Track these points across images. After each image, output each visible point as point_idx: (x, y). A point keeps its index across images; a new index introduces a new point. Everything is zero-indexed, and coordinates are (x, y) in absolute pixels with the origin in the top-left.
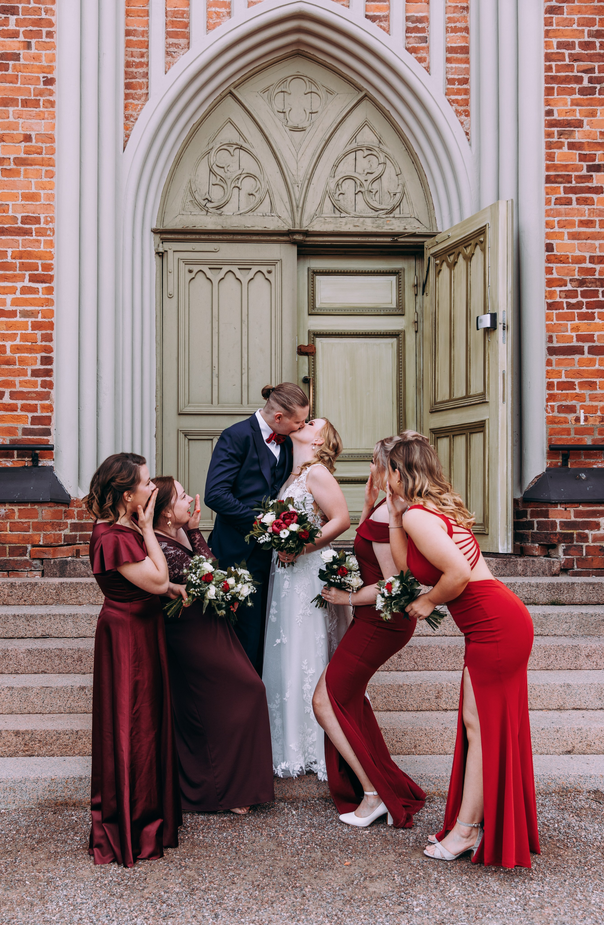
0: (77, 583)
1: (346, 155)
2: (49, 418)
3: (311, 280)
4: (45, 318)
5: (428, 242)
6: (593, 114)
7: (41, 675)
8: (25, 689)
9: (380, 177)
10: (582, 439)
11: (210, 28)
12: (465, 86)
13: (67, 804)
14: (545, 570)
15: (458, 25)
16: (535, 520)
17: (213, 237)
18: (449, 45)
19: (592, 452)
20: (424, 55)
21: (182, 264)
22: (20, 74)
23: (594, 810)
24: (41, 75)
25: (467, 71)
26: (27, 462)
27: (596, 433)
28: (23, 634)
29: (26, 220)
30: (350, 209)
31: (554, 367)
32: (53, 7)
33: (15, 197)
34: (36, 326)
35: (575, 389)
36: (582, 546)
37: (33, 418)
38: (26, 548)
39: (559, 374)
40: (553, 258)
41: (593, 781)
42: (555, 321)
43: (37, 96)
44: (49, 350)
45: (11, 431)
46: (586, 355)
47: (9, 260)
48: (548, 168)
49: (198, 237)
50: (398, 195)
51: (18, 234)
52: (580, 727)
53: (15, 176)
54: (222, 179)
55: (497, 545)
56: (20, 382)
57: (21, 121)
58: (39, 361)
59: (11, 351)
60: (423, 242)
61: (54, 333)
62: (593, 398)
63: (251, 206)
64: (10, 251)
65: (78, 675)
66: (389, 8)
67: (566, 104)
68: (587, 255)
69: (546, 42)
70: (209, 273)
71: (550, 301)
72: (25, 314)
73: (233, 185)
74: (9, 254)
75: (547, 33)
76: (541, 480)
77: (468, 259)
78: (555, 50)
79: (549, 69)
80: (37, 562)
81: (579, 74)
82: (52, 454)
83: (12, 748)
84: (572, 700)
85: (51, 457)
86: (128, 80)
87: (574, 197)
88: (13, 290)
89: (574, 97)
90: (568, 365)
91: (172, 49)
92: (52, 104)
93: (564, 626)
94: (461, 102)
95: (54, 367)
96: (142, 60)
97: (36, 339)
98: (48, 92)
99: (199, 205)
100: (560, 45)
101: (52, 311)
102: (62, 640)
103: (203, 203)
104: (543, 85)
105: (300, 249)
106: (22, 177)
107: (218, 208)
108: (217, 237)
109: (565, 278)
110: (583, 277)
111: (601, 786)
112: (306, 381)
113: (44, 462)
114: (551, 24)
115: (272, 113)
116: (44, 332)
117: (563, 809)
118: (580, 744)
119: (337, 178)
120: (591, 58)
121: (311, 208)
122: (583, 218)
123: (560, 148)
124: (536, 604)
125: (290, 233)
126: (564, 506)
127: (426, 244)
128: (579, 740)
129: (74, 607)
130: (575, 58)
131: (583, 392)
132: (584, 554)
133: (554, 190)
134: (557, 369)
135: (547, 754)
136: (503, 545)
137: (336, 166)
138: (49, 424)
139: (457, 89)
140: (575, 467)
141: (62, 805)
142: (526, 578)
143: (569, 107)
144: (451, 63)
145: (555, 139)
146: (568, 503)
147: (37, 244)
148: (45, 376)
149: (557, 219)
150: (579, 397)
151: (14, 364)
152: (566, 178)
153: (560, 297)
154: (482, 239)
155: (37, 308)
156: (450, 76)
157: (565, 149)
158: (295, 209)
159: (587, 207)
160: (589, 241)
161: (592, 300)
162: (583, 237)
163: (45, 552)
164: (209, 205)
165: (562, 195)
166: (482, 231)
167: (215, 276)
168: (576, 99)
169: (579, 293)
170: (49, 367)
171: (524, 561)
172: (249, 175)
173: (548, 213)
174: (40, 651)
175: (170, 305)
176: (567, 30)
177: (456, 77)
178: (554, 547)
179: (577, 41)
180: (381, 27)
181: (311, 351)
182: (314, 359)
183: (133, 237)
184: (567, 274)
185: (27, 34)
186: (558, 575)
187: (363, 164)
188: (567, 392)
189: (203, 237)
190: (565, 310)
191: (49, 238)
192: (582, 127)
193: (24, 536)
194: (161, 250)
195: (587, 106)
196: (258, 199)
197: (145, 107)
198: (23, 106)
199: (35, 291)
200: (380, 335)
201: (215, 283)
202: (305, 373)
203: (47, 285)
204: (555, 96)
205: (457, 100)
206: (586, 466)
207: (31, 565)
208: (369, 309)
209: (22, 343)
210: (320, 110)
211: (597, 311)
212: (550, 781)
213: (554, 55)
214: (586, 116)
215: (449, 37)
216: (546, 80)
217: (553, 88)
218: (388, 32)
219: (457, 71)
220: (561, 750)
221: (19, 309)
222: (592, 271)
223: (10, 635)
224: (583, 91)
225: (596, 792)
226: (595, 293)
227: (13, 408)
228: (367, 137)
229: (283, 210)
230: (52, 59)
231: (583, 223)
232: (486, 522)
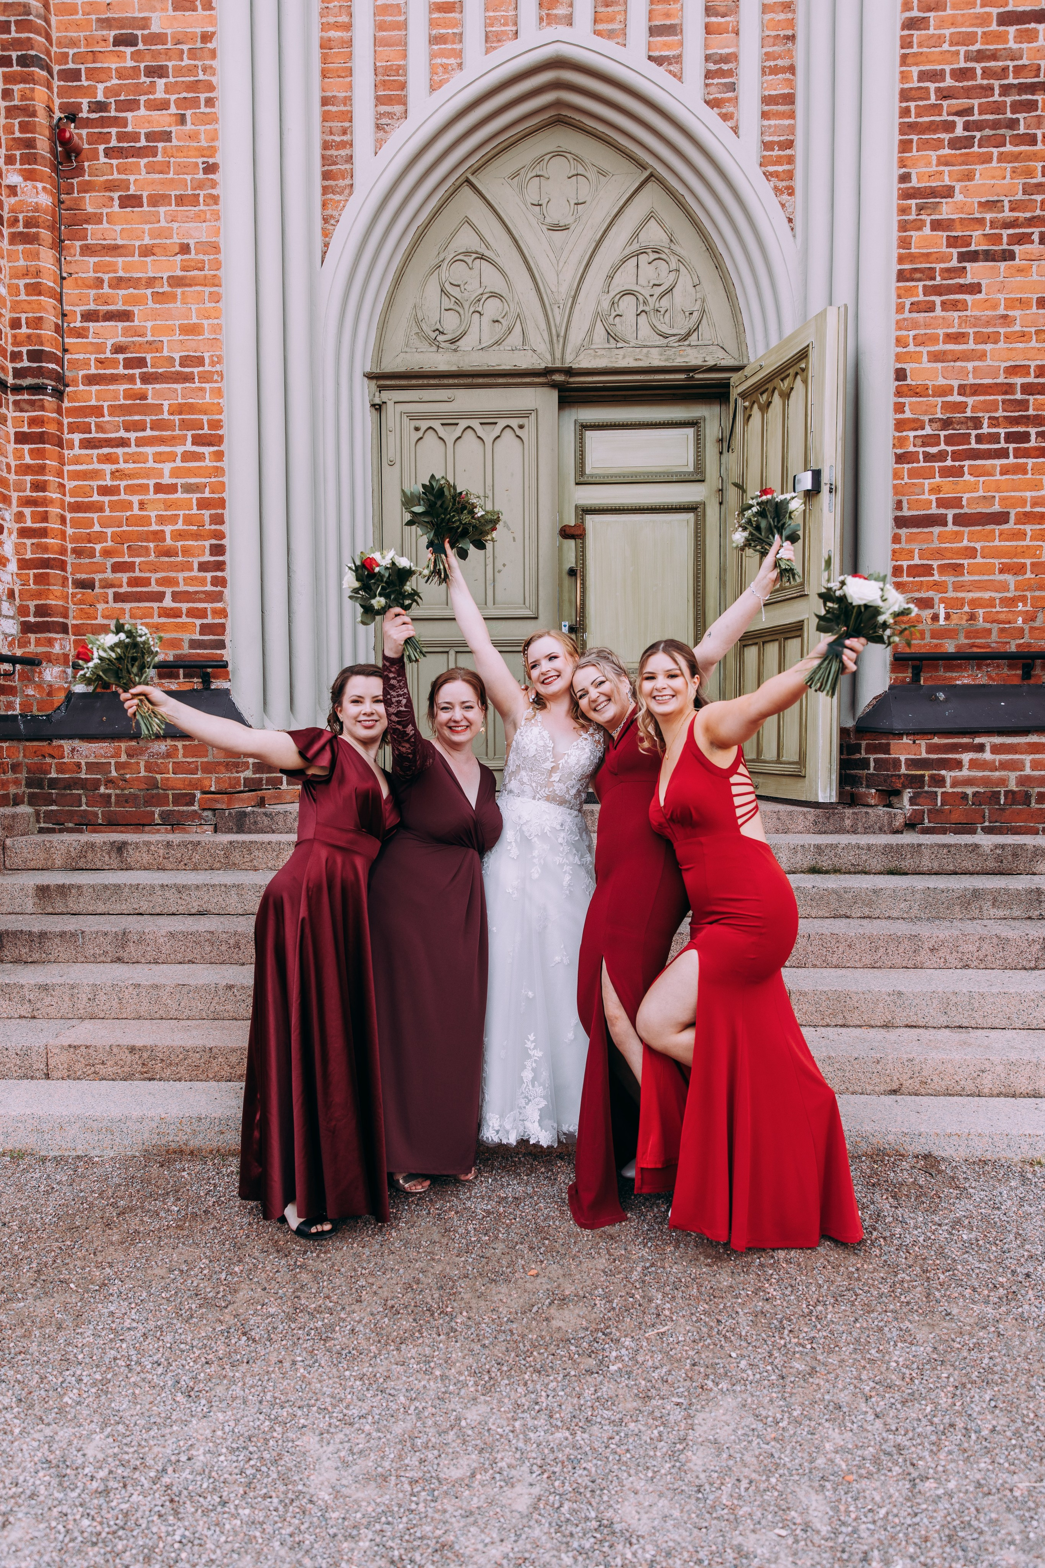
0: (251, 842)
1: (624, 261)
2: (223, 626)
3: (578, 437)
4: (213, 493)
5: (735, 378)
6: (969, 176)
7: (186, 966)
8: (156, 987)
9: (670, 290)
10: (941, 645)
11: (434, 87)
12: (788, 152)
13: (181, 1151)
14: (883, 826)
15: (780, 63)
16: (872, 757)
17: (446, 381)
18: (767, 93)
19: (954, 662)
20: (731, 109)
21: (405, 420)
22: (172, 160)
23: (921, 1187)
24: (200, 160)
25: (792, 129)
26: (196, 683)
27: (962, 636)
28: (174, 910)
29: (185, 361)
30: (631, 337)
31: (903, 545)
32: (213, 63)
33: (170, 330)
34: (203, 504)
35: (933, 575)
36: (936, 792)
37: (202, 626)
38: (194, 796)
39: (910, 554)
40: (905, 389)
41: (923, 1140)
42: (906, 480)
43: (195, 189)
44: (220, 535)
45: (175, 644)
46: (951, 527)
47: (166, 416)
48: (901, 259)
49: (425, 382)
50: (696, 314)
51: (176, 381)
52: (911, 1056)
53: (170, 302)
54: (458, 302)
55: (817, 790)
56: (185, 579)
57: (175, 225)
58: (207, 551)
59: (172, 539)
60: (729, 379)
61: (226, 513)
62: (958, 587)
63: (496, 338)
64: (166, 403)
65: (234, 966)
66: (681, 44)
67: (929, 164)
68: (955, 384)
69: (902, 72)
70: (442, 431)
71: (899, 451)
72: (189, 489)
73: (472, 309)
74: (166, 408)
75: (904, 60)
76: (881, 702)
77: (786, 396)
78: (916, 84)
79: (905, 112)
80: (208, 813)
81: (950, 118)
82: (228, 672)
83: (126, 1069)
84: (905, 1014)
85: (226, 677)
86: (326, 168)
87: (938, 300)
88: (172, 457)
89: (941, 152)
90: (924, 541)
91: (384, 121)
92: (215, 199)
93: (902, 906)
94: (782, 176)
95: (226, 558)
96: (345, 138)
97: (203, 521)
98: (209, 184)
99: (427, 338)
100: (924, 76)
101: (223, 484)
102: (222, 919)
103: (433, 335)
104: (897, 137)
105: (563, 394)
106: (179, 304)
107: (453, 341)
108: (451, 381)
109: (922, 418)
110: (948, 415)
111: (935, 1148)
112: (572, 572)
113: (216, 684)
114: (910, 45)
115: (523, 207)
116: (213, 512)
117: (874, 1185)
118: (910, 1081)
119: (612, 294)
120: (968, 93)
121: (576, 336)
122: (950, 331)
123: (920, 229)
124: (866, 873)
125: (547, 372)
126: (912, 737)
127: (732, 381)
128: (909, 1075)
129: (245, 873)
130: (945, 94)
131: (944, 578)
132: (939, 804)
133: (909, 291)
134: (908, 547)
135: (862, 1094)
136: (824, 791)
137: (610, 277)
138: (223, 634)
139: (777, 156)
140: (929, 683)
141: (175, 1152)
142: (855, 836)
143: (935, 169)
144: (769, 119)
145: (913, 217)
146: (918, 734)
147: (200, 393)
148: (216, 570)
149: (912, 333)
150: (938, 586)
151: (176, 555)
152: (927, 272)
153: (915, 446)
154: (803, 366)
155: (203, 480)
156: (767, 139)
157: (927, 230)
158: (555, 338)
159: (956, 314)
160: (958, 364)
161: (961, 448)
162: (950, 357)
163: (216, 801)
164: (441, 338)
165: (921, 298)
166: (803, 355)
167: (449, 434)
168: (945, 156)
169: (942, 438)
170: (220, 558)
171: (854, 813)
172: (494, 295)
173: (899, 325)
174: (185, 935)
175: (390, 475)
176: (933, 53)
177: (776, 139)
178: (898, 793)
179: (948, 68)
180: (670, 72)
181: (579, 532)
182: (583, 543)
183: (338, 384)
184: (925, 413)
185: (180, 103)
186: (902, 833)
187: (648, 272)
188: (922, 579)
189: (432, 382)
190: (922, 464)
191: (216, 385)
192: (952, 197)
193: (191, 780)
194: (377, 401)
195: (960, 165)
196: (505, 327)
197: (348, 204)
198: (177, 205)
199: (200, 457)
200: (672, 509)
201: (450, 443)
202: (570, 561)
203: (215, 448)
204: (914, 152)
205: (776, 172)
206: (947, 682)
207: (200, 817)
208: (657, 474)
209: (185, 527)
210: (588, 199)
211: (967, 463)
212: (858, 1139)
213: (913, 92)
214: (959, 181)
215: (767, 81)
216: (900, 130)
217: (911, 141)
218: (680, 79)
219: (777, 130)
220: (882, 1088)
221: (180, 481)
222: (962, 407)
223: (158, 911)
224: (955, 144)
225: (926, 1157)
226: (966, 438)
227: (176, 613)
228: (654, 234)
229: (539, 341)
230: (214, 136)
231: (951, 338)
232: (802, 760)
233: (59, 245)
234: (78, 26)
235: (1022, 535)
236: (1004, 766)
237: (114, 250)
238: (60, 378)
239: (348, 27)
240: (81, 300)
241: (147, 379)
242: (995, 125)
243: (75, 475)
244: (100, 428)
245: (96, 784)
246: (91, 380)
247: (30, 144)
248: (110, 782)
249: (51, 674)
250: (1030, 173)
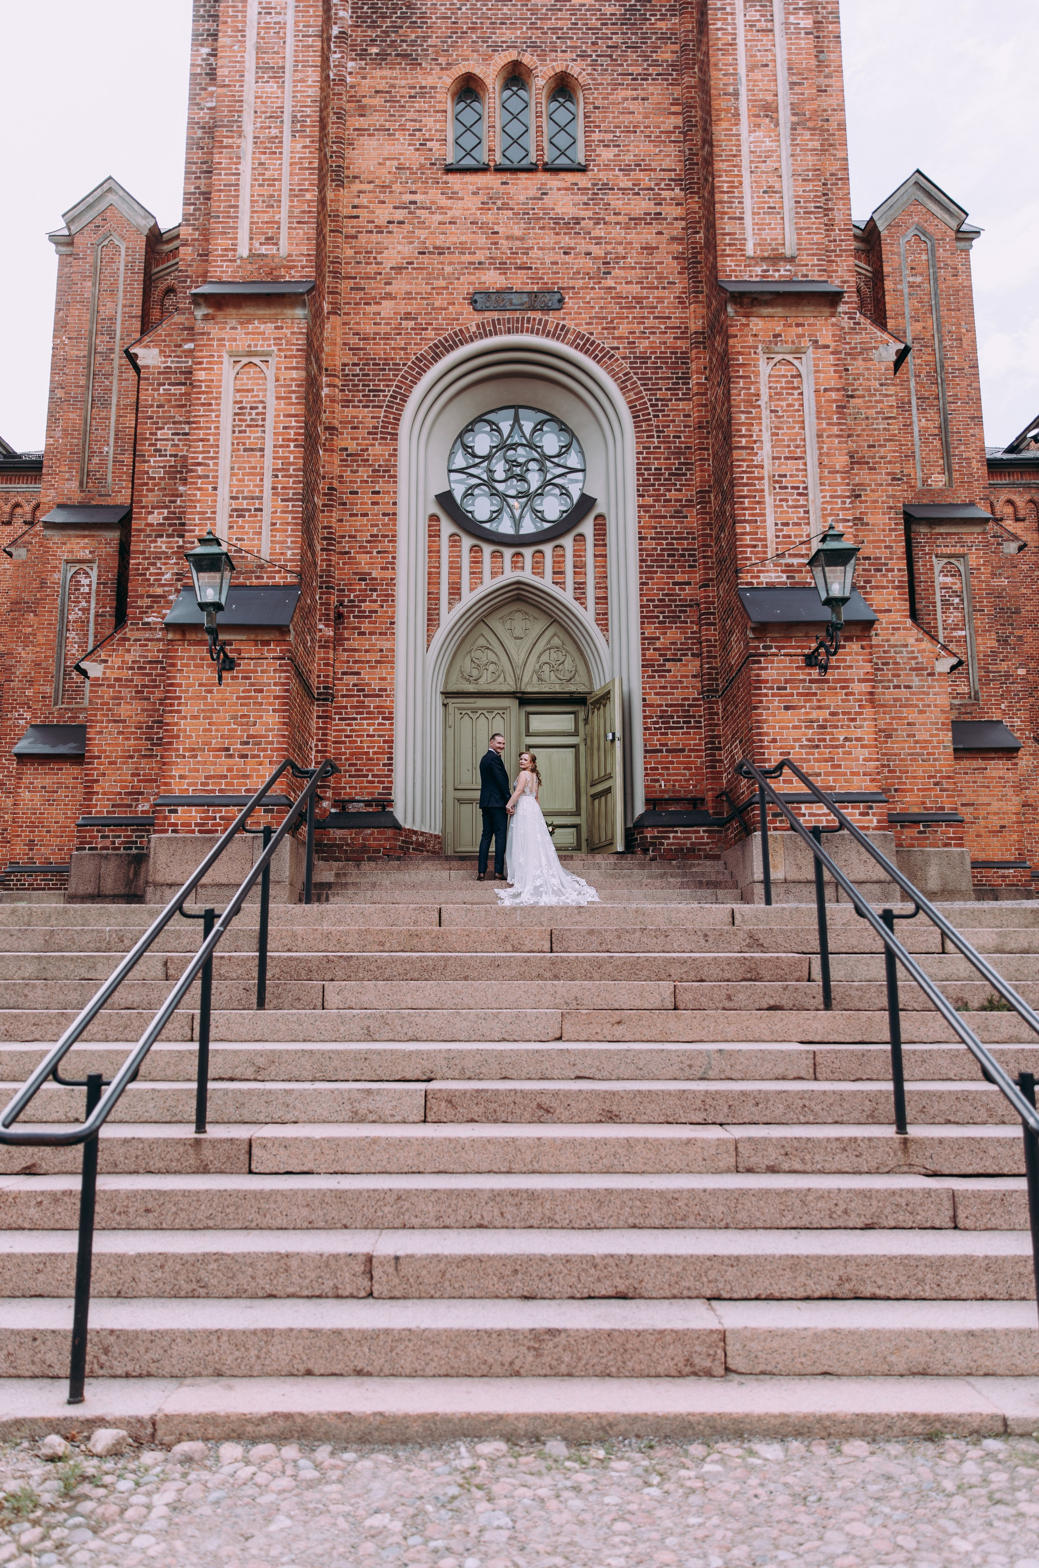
1: (545, 651)
2: (391, 787)
3: (527, 717)
4: (389, 738)
5: (590, 697)
6: (665, 633)
9: (563, 663)
10: (663, 796)
11: (472, 590)
12: (605, 616)
15: (602, 585)
16: (634, 837)
17: (473, 695)
18: (597, 596)
19: (668, 802)
20: (584, 601)
21: (456, 710)
22: (378, 620)
24: (389, 620)
25: (607, 609)
26: (380, 808)
27: (670, 792)
29: (380, 690)
30: (548, 680)
31: (648, 760)
32: (395, 588)
34: (385, 742)
35: (659, 770)
36: (661, 848)
37: (383, 787)
38: (381, 850)
39: (651, 763)
40: (647, 705)
42: (648, 736)
43: (386, 630)
44: (391, 753)
45: (372, 794)
46: (665, 754)
47: (372, 709)
48: (643, 660)
49: (464, 695)
50: (573, 672)
51: (376, 697)
53: (376, 669)
54: (478, 665)
55: (618, 848)
56: (377, 769)
57: (378, 642)
58: (386, 759)
59: (372, 754)
60: (586, 696)
61: (394, 745)
62: (668, 775)
63: (494, 679)
64: (372, 705)
66: (565, 578)
67: (651, 629)
68: (664, 703)
69: (640, 599)
70: (471, 714)
71: (645, 726)
72: (379, 736)
73: (484, 668)
74: (372, 707)
75: (641, 595)
76: (642, 816)
77: (605, 706)
78: (646, 603)
79: (642, 612)
81: (658, 614)
85: (392, 806)
86: (429, 617)
87: (657, 674)
88: (373, 724)
89: (655, 625)
90: (655, 758)
91: (452, 601)
92: (394, 634)
94: (604, 625)
95: (393, 762)
96: (437, 607)
97: (385, 748)
98: (392, 628)
99: (465, 679)
100: (648, 600)
101: (393, 734)
103: (468, 678)
104: (640, 620)
105: (521, 701)
106: (378, 670)
107: (476, 680)
108: (475, 695)
109: (653, 715)
110: (662, 714)
113: (388, 809)
114: (643, 590)
115: (505, 631)
116: (389, 744)
119: (540, 663)
120: (663, 606)
121: (526, 679)
122: (661, 685)
123: (649, 650)
125: (514, 693)
126: (653, 828)
127: (588, 698)
130: (655, 607)
131: (663, 772)
132: (662, 853)
133: (647, 671)
134: (650, 760)
136: (620, 847)
137: (539, 657)
138: (391, 790)
139: (601, 618)
140: (659, 809)
143: (654, 631)
144: (598, 605)
145: (647, 646)
146: (655, 827)
147: (386, 701)
148: (389, 766)
149: (648, 685)
150: (661, 775)
151: (374, 760)
152: (652, 665)
153: (651, 724)
154: (609, 696)
155: (386, 733)
156: (598, 612)
157: (652, 651)
158: (518, 680)
159: (663, 679)
160: (665, 696)
161: (667, 725)
162: (662, 694)
164: (471, 679)
165: (651, 673)
167: (474, 716)
168: (656, 627)
169: (660, 722)
170: (391, 762)
171: (630, 856)
172: (493, 663)
173: (643, 683)
175: (450, 732)
176: (651, 593)
177: (601, 612)
178: (647, 849)
179: (656, 598)
180: (561, 587)
183: (432, 696)
184: (654, 713)
185: (382, 601)
187: (554, 656)
188: (655, 772)
189: (467, 696)
190: (653, 731)
191: (391, 699)
192: (660, 640)
193: (380, 844)
194: (445, 703)
195: (662, 630)
196: (497, 675)
197: (438, 630)
198: (379, 635)
199: (384, 724)
200: (566, 746)
201: (474, 720)
203: (390, 721)
204: (646, 625)
205: (601, 623)
206: (666, 809)
208: (559, 733)
209: (378, 750)
210: (530, 628)
211: (669, 731)
213: (645, 606)
214: (662, 635)
215: (597, 592)
216: (641, 617)
217: (645, 621)
218: (565, 590)
219: (601, 609)
221: (377, 733)
222: (667, 711)
224: (660, 623)
226: (668, 722)
227: (373, 782)
228: (556, 641)
229: (511, 681)
230: (394, 612)
231: (661, 688)
232: (613, 838)
233: (334, 649)
234: (345, 574)
235: (690, 757)
236: (685, 838)
237: (355, 650)
238: (332, 695)
239: (439, 567)
240: (342, 667)
241: (365, 696)
242: (673, 617)
243: (336, 731)
244: (346, 713)
245: (342, 845)
246: (343, 696)
247: (328, 615)
248: (348, 845)
249: (325, 804)
250: (686, 633)
